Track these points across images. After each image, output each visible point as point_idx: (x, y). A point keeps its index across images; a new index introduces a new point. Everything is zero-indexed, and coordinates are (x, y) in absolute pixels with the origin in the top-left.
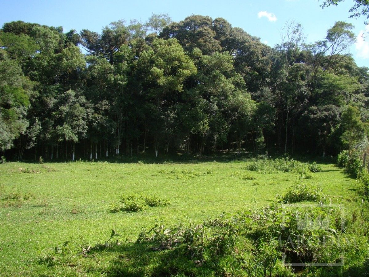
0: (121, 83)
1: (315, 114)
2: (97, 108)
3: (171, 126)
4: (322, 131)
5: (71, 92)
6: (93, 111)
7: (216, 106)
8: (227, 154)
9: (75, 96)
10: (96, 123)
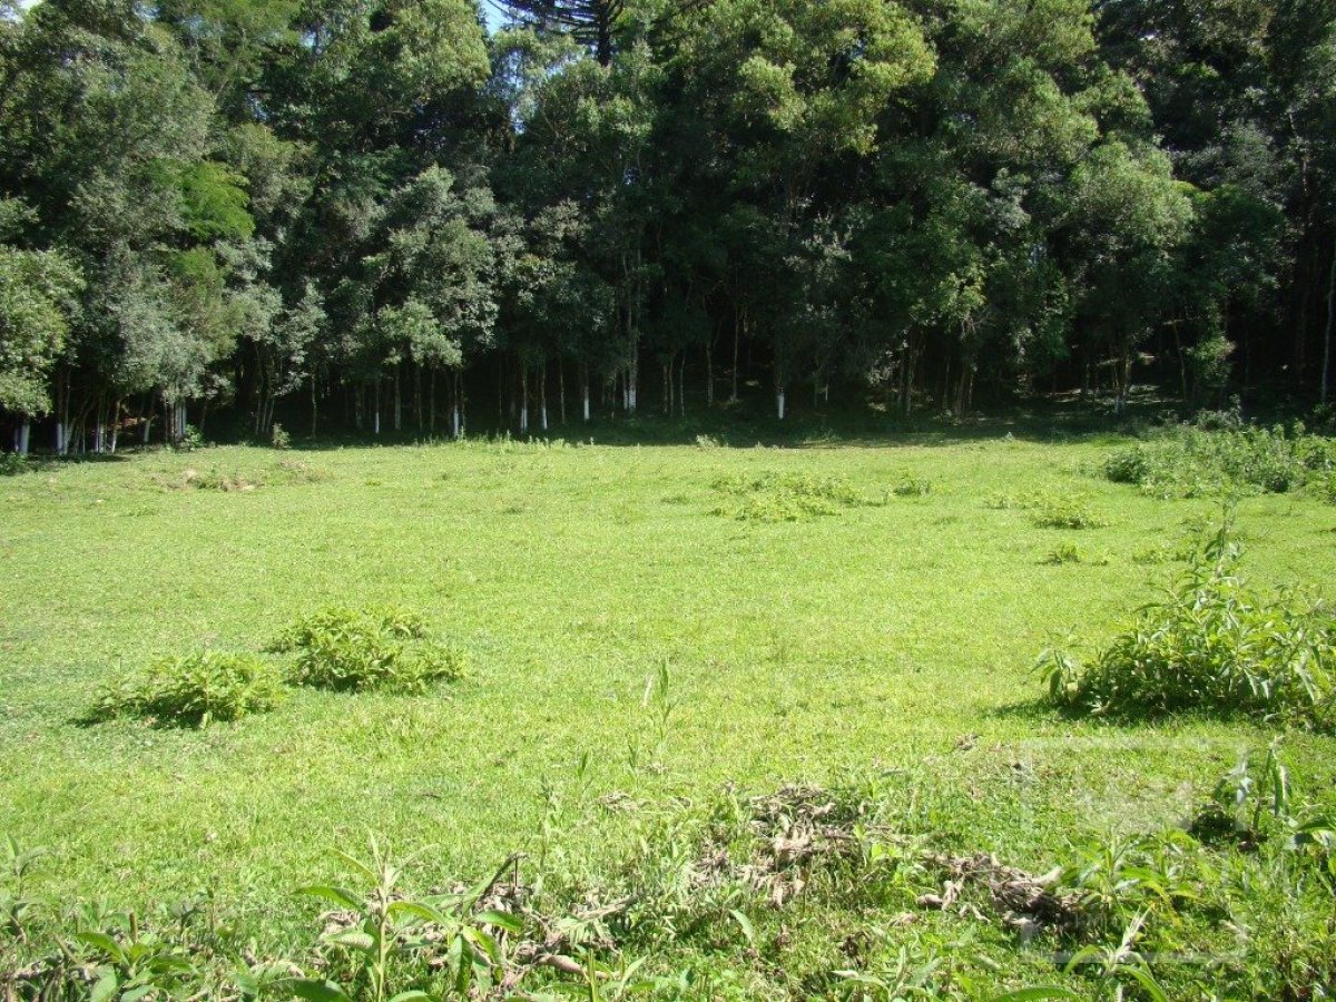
0: (628, 129)
2: (537, 232)
3: (831, 296)
5: (436, 176)
6: (519, 244)
7: (1021, 211)
9: (452, 189)
10: (532, 291)
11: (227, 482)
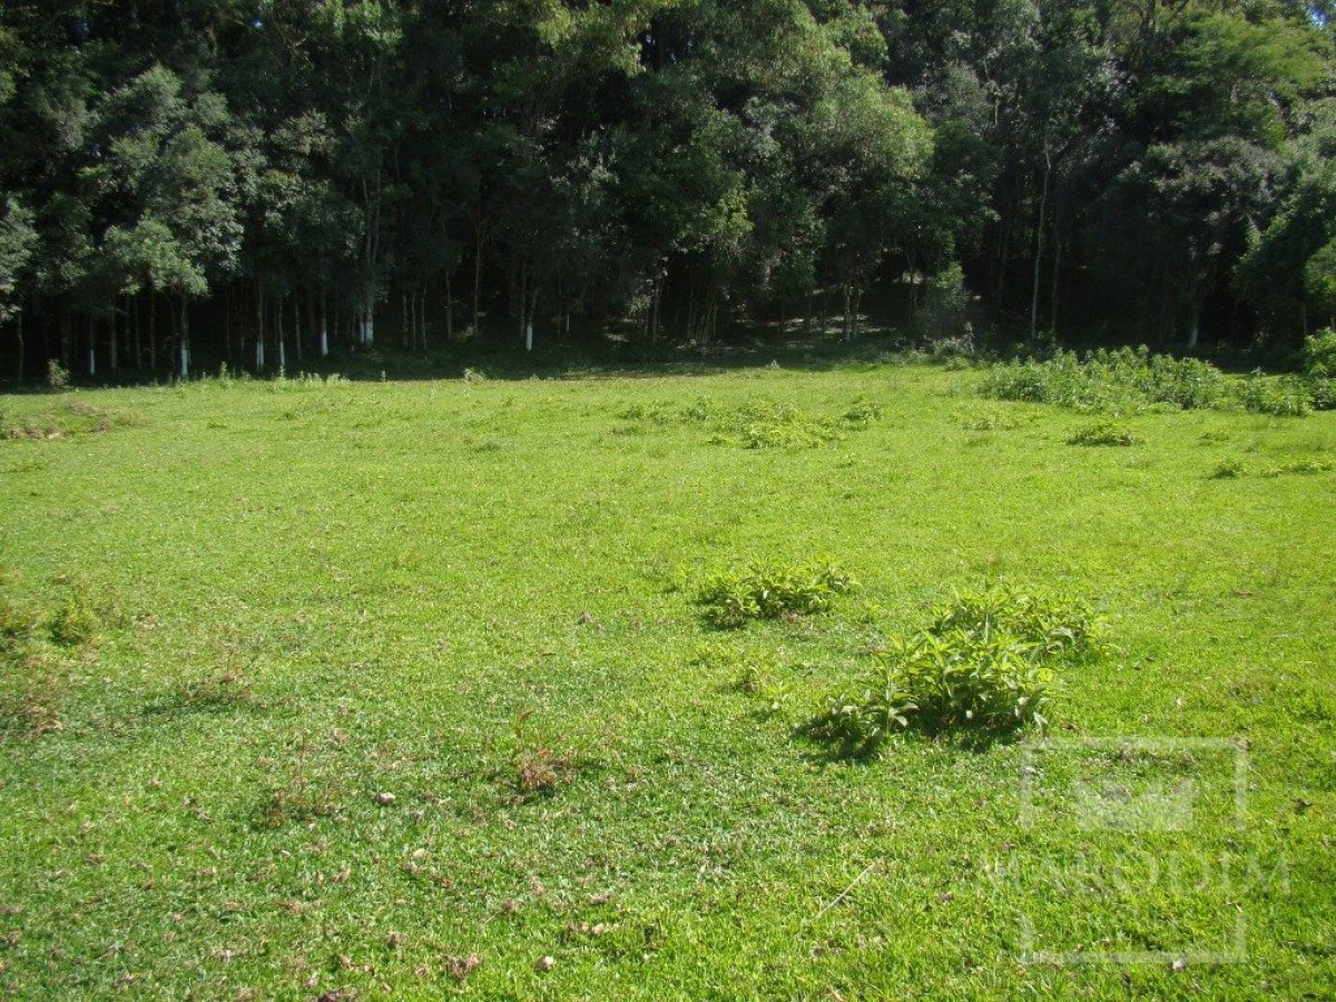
0: (376, 36)
1: (1174, 174)
2: (278, 147)
3: (592, 221)
4: (1204, 246)
5: (160, 77)
6: (261, 159)
7: (772, 141)
8: (799, 335)
9: (180, 95)
10: (279, 211)
11: (17, 430)
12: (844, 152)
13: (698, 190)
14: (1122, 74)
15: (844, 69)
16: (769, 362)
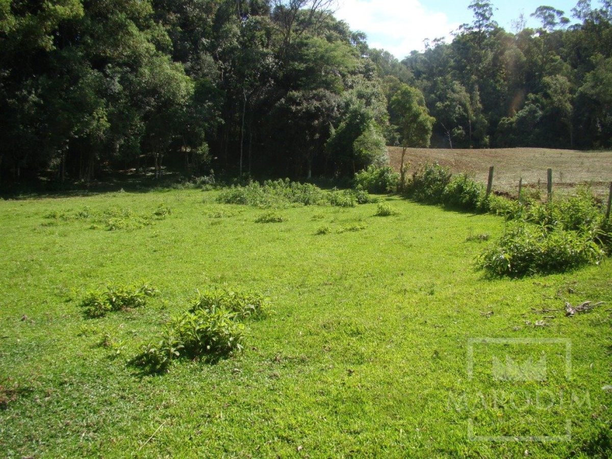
1: (299, 104)
3: (31, 121)
4: (312, 135)
7: (119, 85)
8: (135, 176)
12: (153, 91)
13: (83, 107)
14: (277, 61)
15: (152, 53)
16: (120, 189)
